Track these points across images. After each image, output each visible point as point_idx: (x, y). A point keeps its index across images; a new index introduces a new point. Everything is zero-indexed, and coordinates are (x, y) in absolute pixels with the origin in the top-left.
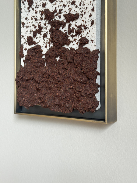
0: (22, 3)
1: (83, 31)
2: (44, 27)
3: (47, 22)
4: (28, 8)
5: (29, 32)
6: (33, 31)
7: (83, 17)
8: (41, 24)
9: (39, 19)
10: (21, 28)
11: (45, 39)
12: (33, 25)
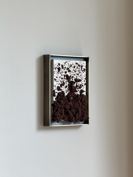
2: (65, 83)
3: (67, 81)
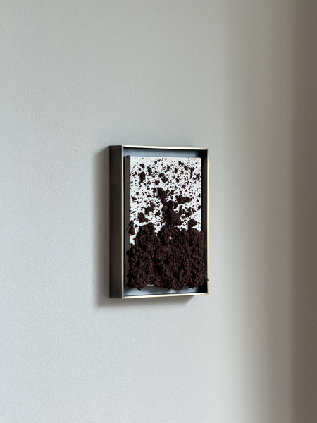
0: (132, 176)
3: (160, 201)
4: (140, 183)
5: (140, 208)
11: (158, 217)
12: (145, 201)
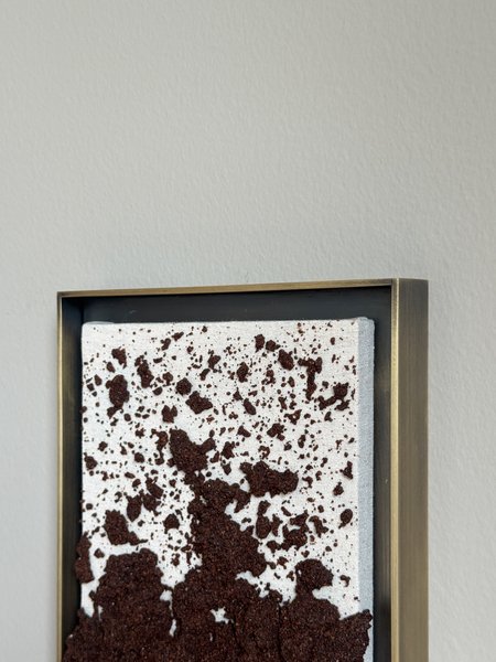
1: (313, 538)
2: (169, 489)
5: (111, 496)
6: (125, 494)
7: (310, 487)
8: (156, 478)
9: (150, 460)
10: (84, 476)
12: (128, 475)
